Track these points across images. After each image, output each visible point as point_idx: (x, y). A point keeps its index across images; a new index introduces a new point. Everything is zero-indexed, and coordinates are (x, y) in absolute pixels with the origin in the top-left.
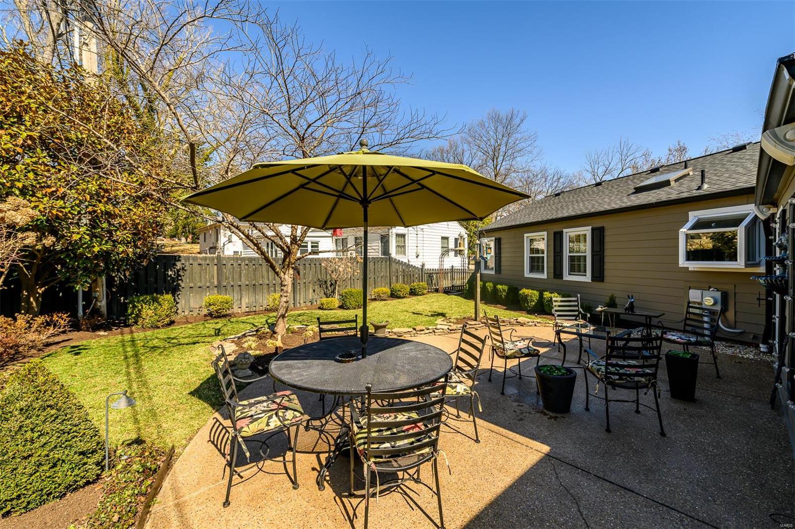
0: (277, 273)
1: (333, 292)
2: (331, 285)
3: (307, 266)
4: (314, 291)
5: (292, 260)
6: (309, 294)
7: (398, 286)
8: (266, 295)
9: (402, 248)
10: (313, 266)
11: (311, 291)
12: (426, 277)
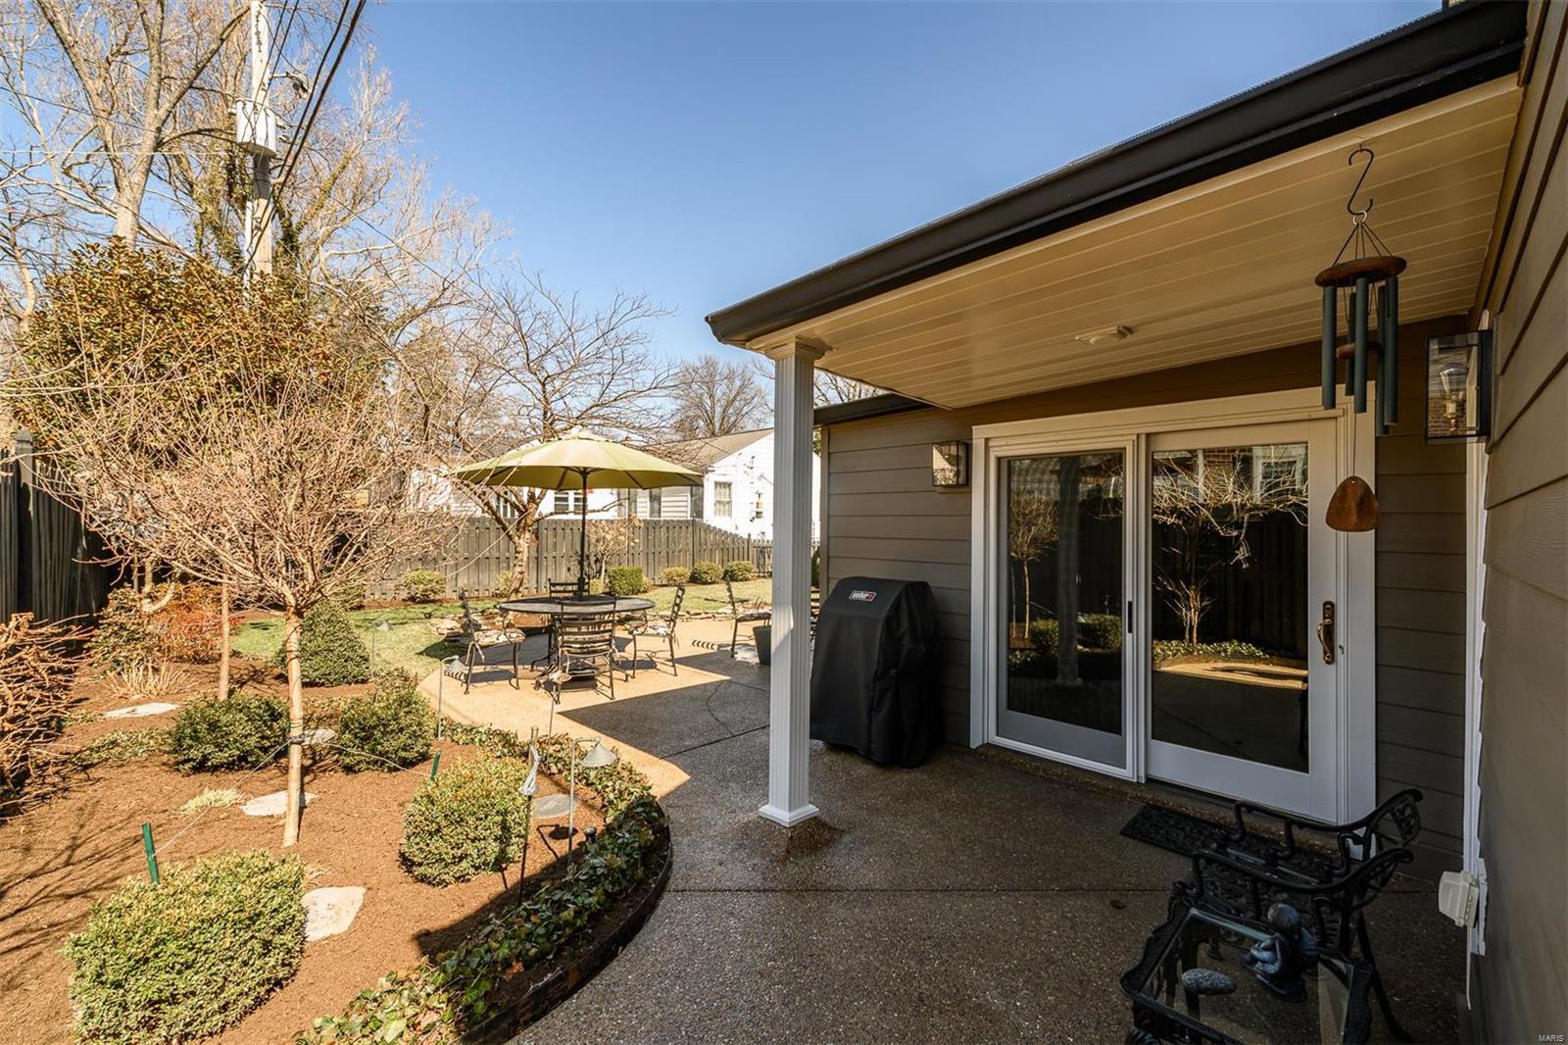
0: (510, 537)
1: (599, 572)
2: (597, 561)
3: (559, 531)
4: (569, 569)
5: (529, 522)
6: (561, 572)
7: (704, 564)
8: (494, 574)
9: (725, 506)
10: (568, 531)
11: (564, 570)
12: (753, 552)
